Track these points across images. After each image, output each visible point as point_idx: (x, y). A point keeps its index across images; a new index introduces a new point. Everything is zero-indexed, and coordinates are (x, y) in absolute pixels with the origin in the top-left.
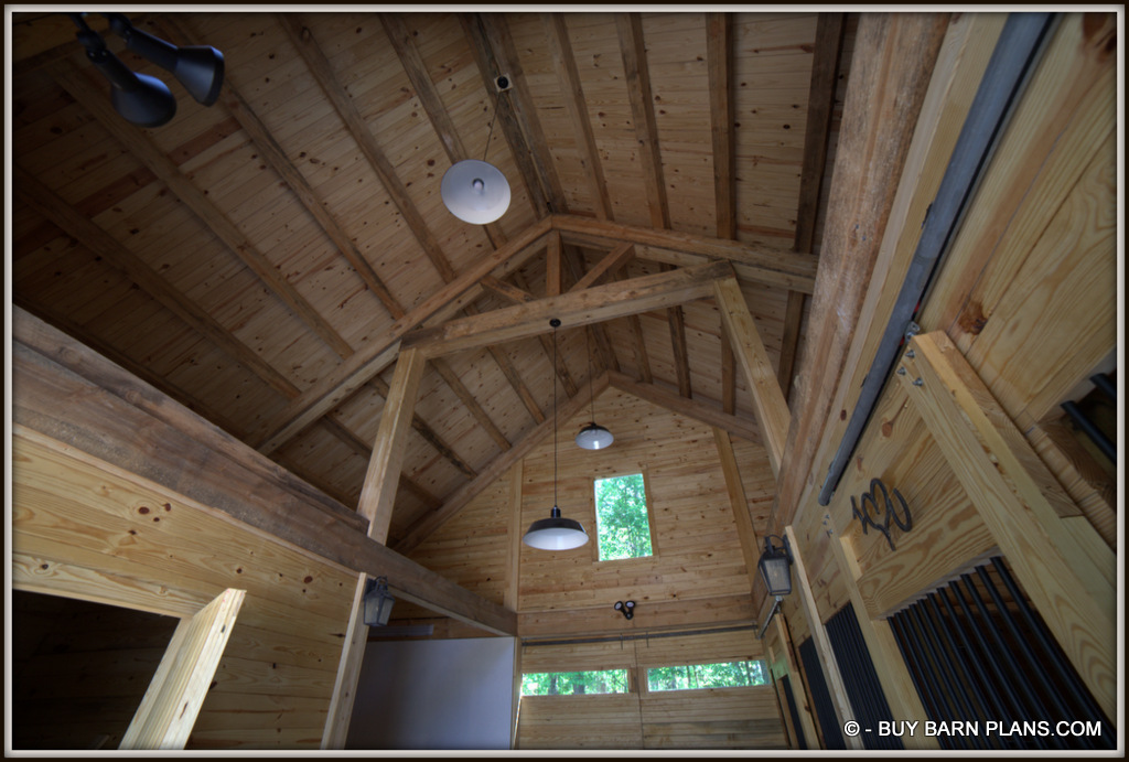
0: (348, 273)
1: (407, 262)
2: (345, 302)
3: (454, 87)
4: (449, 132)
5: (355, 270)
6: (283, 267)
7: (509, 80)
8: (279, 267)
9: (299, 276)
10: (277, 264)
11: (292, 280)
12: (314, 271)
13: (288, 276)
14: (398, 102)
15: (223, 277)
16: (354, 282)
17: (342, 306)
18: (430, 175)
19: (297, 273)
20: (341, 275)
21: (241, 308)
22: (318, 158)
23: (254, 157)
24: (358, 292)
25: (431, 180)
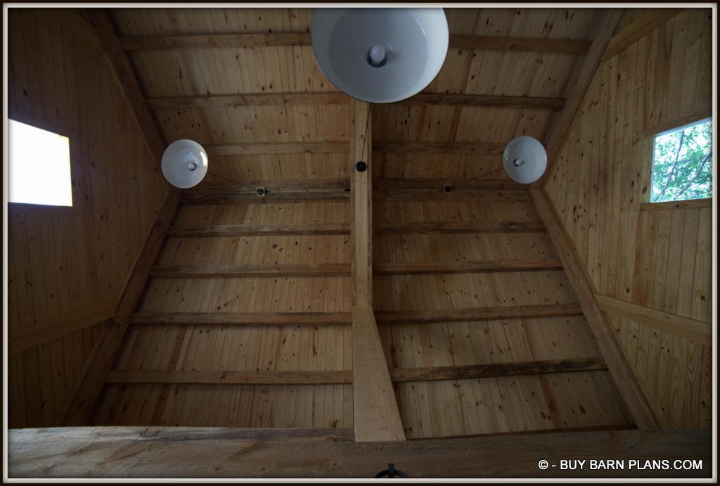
0: (297, 333)
1: (321, 291)
2: (314, 349)
3: (251, 218)
4: (263, 227)
5: (298, 327)
6: (260, 367)
7: (260, 188)
8: (258, 370)
9: (273, 363)
10: (255, 369)
11: (272, 368)
12: (278, 353)
13: (268, 369)
14: (236, 248)
15: (235, 408)
16: (306, 333)
17: (315, 353)
18: (281, 250)
19: (271, 363)
20: (296, 338)
21: (261, 417)
22: (226, 302)
23: (201, 332)
24: (314, 335)
25: (284, 251)
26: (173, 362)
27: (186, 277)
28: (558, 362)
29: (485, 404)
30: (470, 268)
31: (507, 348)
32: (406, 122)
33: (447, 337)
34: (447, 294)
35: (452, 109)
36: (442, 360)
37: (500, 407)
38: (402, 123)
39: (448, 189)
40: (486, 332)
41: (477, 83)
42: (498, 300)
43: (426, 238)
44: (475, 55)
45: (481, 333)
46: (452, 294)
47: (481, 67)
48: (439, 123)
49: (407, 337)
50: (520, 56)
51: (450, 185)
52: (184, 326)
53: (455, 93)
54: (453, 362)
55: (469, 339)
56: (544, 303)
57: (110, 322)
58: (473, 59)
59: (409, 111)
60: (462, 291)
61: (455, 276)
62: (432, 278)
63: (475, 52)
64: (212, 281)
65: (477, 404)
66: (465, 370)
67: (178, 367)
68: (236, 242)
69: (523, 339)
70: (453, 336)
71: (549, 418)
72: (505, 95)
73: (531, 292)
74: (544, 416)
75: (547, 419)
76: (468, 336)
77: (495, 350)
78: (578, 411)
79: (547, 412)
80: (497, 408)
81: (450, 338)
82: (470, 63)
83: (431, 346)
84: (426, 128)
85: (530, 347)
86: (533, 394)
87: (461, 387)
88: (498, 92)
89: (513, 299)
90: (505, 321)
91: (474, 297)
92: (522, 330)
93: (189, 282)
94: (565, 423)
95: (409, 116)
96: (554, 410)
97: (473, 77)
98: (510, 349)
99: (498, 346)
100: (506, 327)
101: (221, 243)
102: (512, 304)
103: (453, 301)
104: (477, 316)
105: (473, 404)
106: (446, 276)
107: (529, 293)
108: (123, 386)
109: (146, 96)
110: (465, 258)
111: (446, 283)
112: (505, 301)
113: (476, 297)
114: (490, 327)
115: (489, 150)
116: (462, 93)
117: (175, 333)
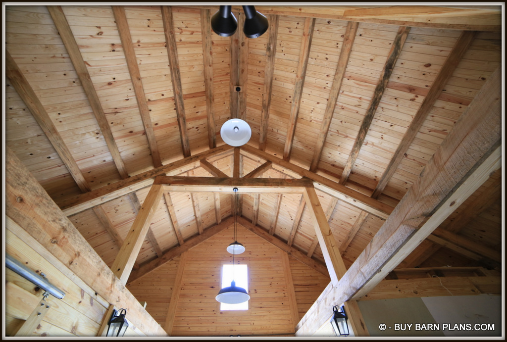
26: (310, 239)
27: (276, 224)
28: (384, 73)
29: (384, 133)
30: (298, 102)
31: (359, 100)
32: (197, 128)
33: (337, 134)
34: (311, 121)
35: (185, 102)
36: (350, 144)
37: (391, 126)
38: (198, 130)
39: (238, 89)
40: (343, 109)
41: (165, 90)
42: (325, 88)
43: (272, 116)
44: (149, 100)
45: (342, 112)
46: (312, 118)
47: (155, 92)
48: (195, 107)
49: (329, 155)
50: (140, 64)
51: (235, 87)
52: (297, 232)
53: (175, 104)
54: (353, 138)
55: (343, 123)
56: (339, 50)
57: (289, 254)
58: (152, 100)
59: (190, 129)
60: (312, 111)
61: (301, 110)
62: (298, 125)
63: (147, 100)
64: (279, 217)
65: (382, 138)
66: (359, 139)
67: (313, 239)
68: (262, 204)
69: (358, 84)
70: (338, 131)
71: (417, 96)
72: (168, 64)
73: (327, 56)
74: (413, 100)
75: (416, 98)
76: (341, 122)
77: (357, 109)
78: (426, 70)
79: (412, 96)
80: (391, 128)
81: (339, 133)
82: (154, 101)
83: (339, 146)
84: (199, 114)
85: (366, 82)
86: (396, 99)
87: (368, 142)
88: (168, 72)
89: (327, 76)
90: (341, 92)
91: (318, 105)
92: (351, 82)
93: (278, 224)
94: (427, 86)
95: (193, 128)
96: (414, 90)
97: (163, 95)
98: (360, 98)
99: (355, 106)
100: (345, 93)
101: (262, 208)
102: (331, 78)
103: (316, 119)
104: (330, 115)
105: (382, 140)
106: (300, 116)
107: (327, 59)
108: (314, 253)
109: (198, 234)
110: (290, 97)
111: (304, 119)
112: (327, 83)
113: (318, 103)
114: (341, 104)
115: (210, 66)
116: (174, 99)
117: (298, 235)
